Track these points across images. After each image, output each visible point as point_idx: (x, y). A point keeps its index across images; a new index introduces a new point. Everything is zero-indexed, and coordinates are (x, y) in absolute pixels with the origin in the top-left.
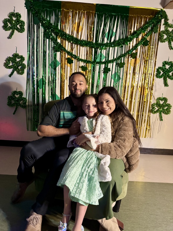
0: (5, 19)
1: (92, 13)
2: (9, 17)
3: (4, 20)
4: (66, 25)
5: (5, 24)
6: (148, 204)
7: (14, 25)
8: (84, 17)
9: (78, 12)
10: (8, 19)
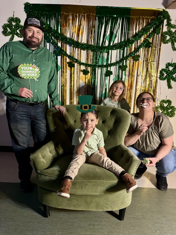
0: (5, 25)
1: (92, 15)
2: (8, 22)
3: (3, 26)
4: (66, 29)
5: (4, 29)
6: (153, 211)
7: (13, 30)
8: (85, 20)
9: (78, 14)
10: (8, 24)
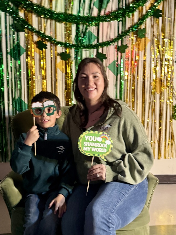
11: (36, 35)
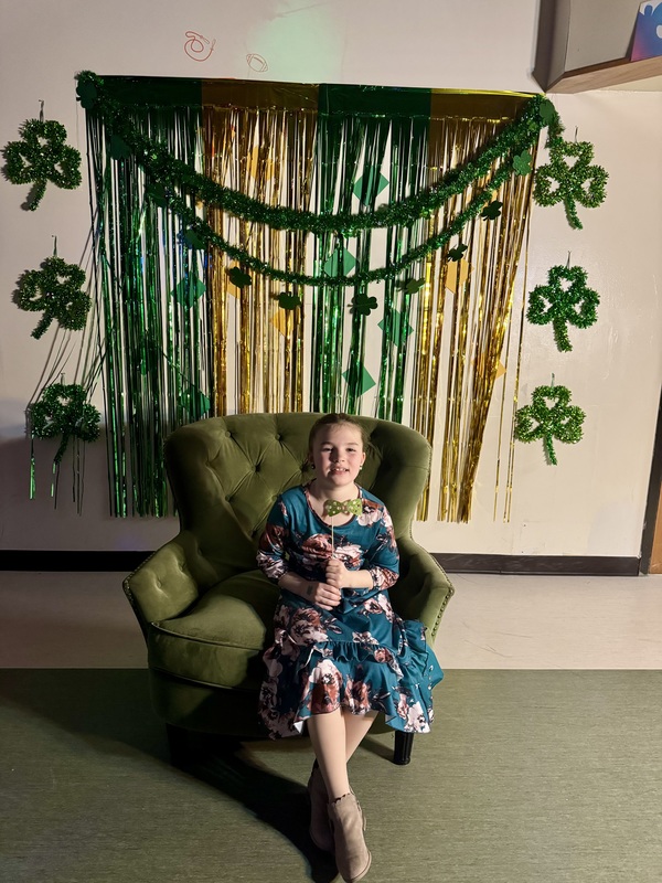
0: (11, 145)
1: (306, 114)
2: (24, 135)
3: (7, 148)
4: (221, 159)
5: (10, 160)
7: (43, 165)
9: (260, 112)
10: (23, 144)
11: (228, 254)
